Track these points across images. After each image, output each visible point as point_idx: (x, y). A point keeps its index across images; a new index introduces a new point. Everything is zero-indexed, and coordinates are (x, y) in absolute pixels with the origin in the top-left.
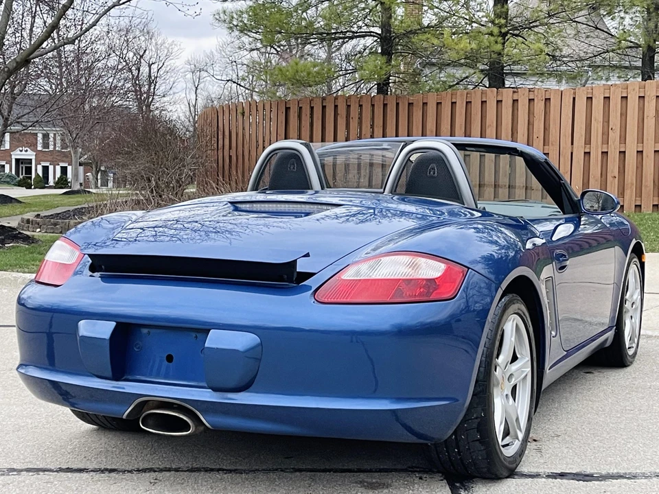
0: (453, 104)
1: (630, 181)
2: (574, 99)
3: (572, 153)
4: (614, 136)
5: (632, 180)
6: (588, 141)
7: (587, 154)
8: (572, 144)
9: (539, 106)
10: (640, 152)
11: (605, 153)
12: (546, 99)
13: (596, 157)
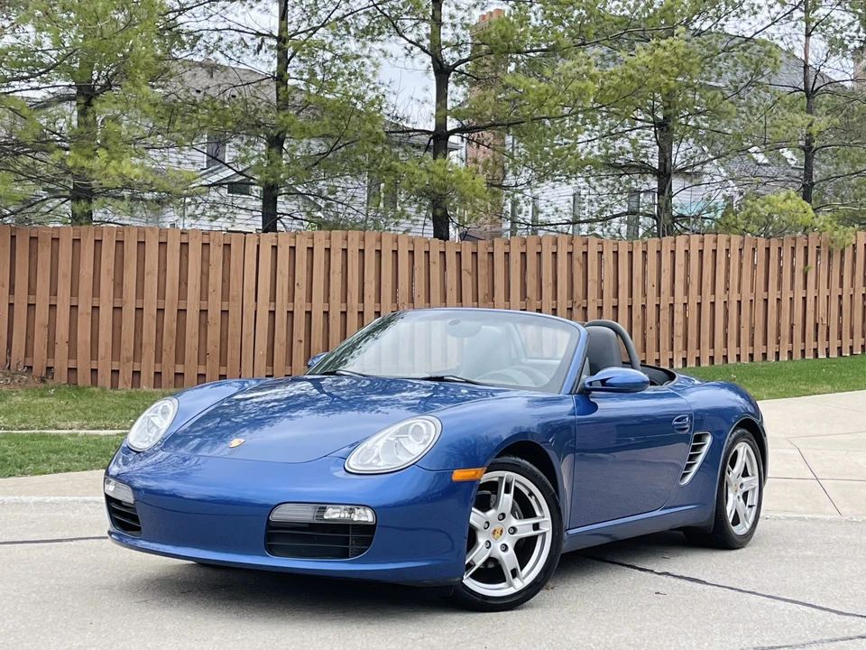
0: (98, 242)
1: (316, 346)
2: (258, 246)
3: (256, 312)
4: (301, 293)
5: (318, 343)
6: (273, 298)
7: (272, 313)
8: (256, 301)
9: (216, 254)
10: (326, 313)
11: (291, 313)
12: (224, 245)
13: (281, 318)
